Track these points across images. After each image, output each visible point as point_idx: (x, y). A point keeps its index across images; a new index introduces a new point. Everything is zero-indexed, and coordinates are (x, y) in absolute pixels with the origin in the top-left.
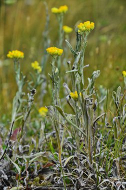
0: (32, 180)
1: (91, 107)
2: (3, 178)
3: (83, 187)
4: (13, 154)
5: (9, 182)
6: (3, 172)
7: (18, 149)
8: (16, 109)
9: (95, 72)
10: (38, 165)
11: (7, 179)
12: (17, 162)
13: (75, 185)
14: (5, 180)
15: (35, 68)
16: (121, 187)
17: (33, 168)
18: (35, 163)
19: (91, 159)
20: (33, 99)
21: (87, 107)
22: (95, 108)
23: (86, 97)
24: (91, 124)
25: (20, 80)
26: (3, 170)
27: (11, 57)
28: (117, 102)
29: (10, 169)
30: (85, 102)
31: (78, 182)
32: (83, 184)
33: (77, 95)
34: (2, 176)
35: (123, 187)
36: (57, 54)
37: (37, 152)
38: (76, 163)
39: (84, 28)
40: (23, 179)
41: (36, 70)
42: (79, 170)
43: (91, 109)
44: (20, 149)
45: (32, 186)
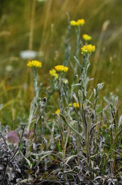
0: (42, 174)
1: (89, 116)
2: (17, 171)
3: (82, 182)
4: (27, 152)
5: (22, 175)
6: (17, 166)
7: (32, 147)
8: (33, 112)
9: (99, 84)
10: (48, 161)
11: (20, 172)
12: (29, 158)
13: (75, 180)
14: (18, 173)
15: (52, 75)
16: (112, 183)
17: (44, 164)
18: (45, 160)
19: (88, 159)
20: (44, 106)
21: (86, 116)
22: (93, 117)
23: (86, 107)
24: (89, 130)
25: (38, 86)
26: (18, 164)
27: (31, 66)
28: (113, 112)
29: (24, 164)
30: (85, 112)
31: (78, 178)
32: (81, 180)
33: (78, 105)
34: (17, 170)
35: (114, 183)
36: (63, 71)
37: (48, 150)
38: (76, 162)
39: (87, 50)
40: (34, 173)
41: (53, 77)
42: (79, 167)
43: (89, 118)
44: (34, 147)
45: (41, 179)
